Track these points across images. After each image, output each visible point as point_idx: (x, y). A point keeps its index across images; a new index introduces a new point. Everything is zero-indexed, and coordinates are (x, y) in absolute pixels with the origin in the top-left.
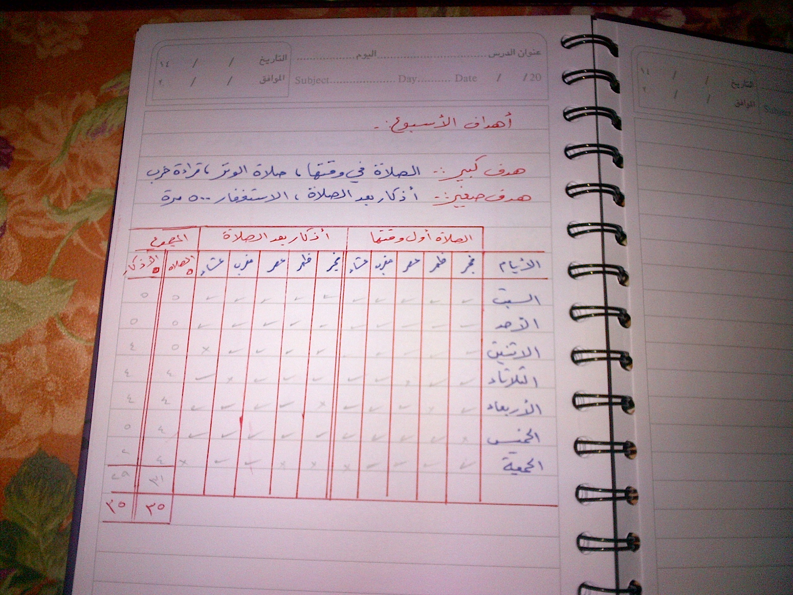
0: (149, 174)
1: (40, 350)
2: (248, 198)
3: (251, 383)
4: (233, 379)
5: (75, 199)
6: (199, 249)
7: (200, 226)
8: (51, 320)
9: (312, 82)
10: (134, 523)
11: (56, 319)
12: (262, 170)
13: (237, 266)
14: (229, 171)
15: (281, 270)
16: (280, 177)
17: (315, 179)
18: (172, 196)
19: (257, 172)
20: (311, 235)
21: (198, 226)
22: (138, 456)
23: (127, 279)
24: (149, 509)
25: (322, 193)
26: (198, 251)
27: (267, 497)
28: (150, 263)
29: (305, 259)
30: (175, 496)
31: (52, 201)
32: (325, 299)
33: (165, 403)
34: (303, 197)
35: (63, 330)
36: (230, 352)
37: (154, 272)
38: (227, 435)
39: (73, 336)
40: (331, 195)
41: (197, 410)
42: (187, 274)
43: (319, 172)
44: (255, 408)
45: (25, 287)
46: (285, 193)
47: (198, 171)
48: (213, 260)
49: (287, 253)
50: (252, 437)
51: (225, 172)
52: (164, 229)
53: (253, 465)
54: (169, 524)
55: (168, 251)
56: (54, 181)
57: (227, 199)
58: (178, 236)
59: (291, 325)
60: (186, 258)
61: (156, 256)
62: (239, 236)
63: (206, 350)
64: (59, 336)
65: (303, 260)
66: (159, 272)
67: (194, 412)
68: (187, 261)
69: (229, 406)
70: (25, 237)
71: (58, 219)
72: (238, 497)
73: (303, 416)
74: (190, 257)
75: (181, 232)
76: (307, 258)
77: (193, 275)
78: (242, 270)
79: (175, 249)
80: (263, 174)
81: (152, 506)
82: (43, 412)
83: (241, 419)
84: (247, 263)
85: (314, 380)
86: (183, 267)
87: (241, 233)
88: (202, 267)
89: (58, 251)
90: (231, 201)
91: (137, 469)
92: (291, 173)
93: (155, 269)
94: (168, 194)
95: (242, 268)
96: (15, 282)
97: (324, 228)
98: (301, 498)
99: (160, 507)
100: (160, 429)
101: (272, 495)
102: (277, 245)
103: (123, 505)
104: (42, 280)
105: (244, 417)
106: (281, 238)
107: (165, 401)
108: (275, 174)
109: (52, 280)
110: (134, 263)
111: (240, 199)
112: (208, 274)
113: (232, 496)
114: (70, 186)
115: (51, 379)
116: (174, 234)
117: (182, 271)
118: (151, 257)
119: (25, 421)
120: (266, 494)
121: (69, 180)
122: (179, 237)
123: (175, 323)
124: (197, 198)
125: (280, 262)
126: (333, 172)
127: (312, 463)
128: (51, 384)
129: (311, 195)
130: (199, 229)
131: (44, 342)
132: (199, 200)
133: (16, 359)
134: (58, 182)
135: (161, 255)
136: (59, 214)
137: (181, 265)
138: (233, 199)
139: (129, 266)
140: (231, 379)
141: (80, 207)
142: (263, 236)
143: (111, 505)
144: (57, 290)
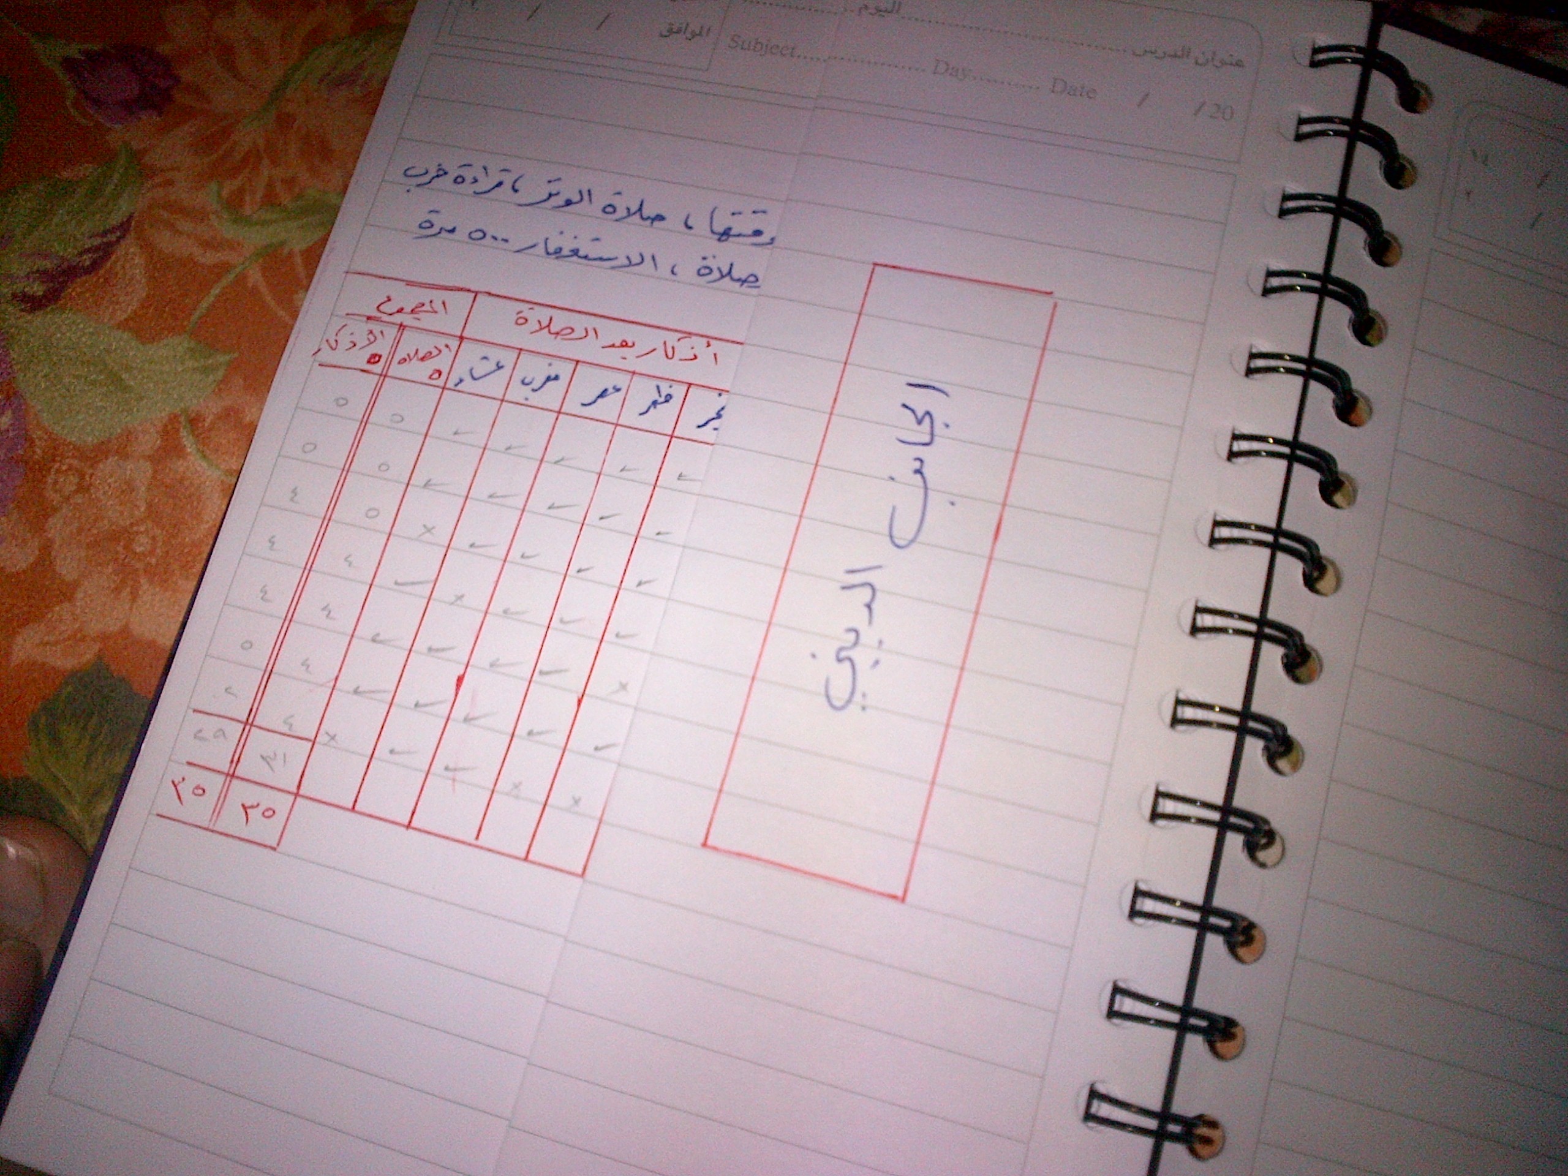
0: (409, 173)
1: (140, 471)
2: (581, 253)
3: (496, 615)
4: (464, 599)
5: (270, 200)
6: (464, 335)
7: (477, 289)
8: (174, 418)
9: (762, 48)
10: (213, 831)
11: (182, 419)
12: (621, 204)
13: (527, 381)
14: (558, 194)
15: (607, 408)
16: (652, 223)
17: (719, 240)
18: (439, 221)
19: (610, 205)
20: (684, 349)
21: (473, 289)
22: (253, 706)
23: (317, 364)
24: (246, 812)
25: (725, 270)
26: (462, 338)
27: (470, 845)
28: (367, 342)
29: (660, 396)
30: (299, 799)
31: (225, 193)
32: (679, 482)
33: (327, 616)
34: (688, 271)
35: (188, 442)
36: (472, 545)
37: (369, 362)
38: (426, 705)
39: (204, 457)
40: (744, 277)
41: (381, 642)
42: (430, 377)
43: (730, 229)
44: (492, 665)
45: (141, 346)
46: (653, 258)
47: (500, 184)
48: (485, 361)
49: (629, 376)
50: (472, 719)
51: (550, 195)
52: (410, 283)
53: (459, 775)
54: (274, 849)
55: (405, 327)
56: (238, 157)
57: (540, 250)
58: (431, 302)
59: (601, 518)
60: (436, 348)
61: (382, 332)
62: (545, 323)
63: (429, 530)
64: (178, 451)
65: (656, 397)
66: (380, 363)
67: (375, 645)
68: (435, 352)
69: (443, 650)
70: (161, 251)
71: (228, 230)
72: (415, 829)
73: (580, 702)
74: (442, 347)
75: (438, 296)
76: (664, 394)
77: (440, 382)
78: (534, 390)
79: (421, 326)
80: (621, 212)
81: (252, 807)
82: (117, 590)
83: (460, 680)
84: (548, 379)
85: (617, 635)
86: (427, 363)
87: (551, 319)
88: (461, 370)
89: (216, 291)
90: (548, 253)
91: (244, 729)
92: (674, 222)
93: (374, 356)
94: (433, 217)
95: (536, 387)
96: (126, 333)
97: (712, 342)
98: (534, 863)
99: (267, 814)
100: (306, 664)
101: (479, 843)
102: (613, 357)
103: (201, 792)
104: (173, 341)
105: (466, 676)
106: (624, 344)
107: (326, 613)
108: (645, 216)
109: (193, 344)
110: (337, 338)
111: (565, 252)
112: (468, 385)
113: (403, 825)
114: (266, 173)
115: (147, 530)
116: (425, 295)
117: (421, 371)
118: (371, 332)
119: (82, 599)
120: (471, 838)
121: (266, 162)
122: (433, 305)
123: (384, 468)
124: (485, 235)
125: (611, 390)
126: (758, 233)
127: (574, 798)
128: (143, 539)
129: (703, 271)
130: (473, 294)
131: (150, 458)
132: (488, 240)
133: (94, 477)
134: (245, 160)
135: (391, 332)
136: (235, 221)
137: (422, 359)
138: (551, 250)
139: (327, 341)
140: (461, 597)
141: (274, 216)
142: (591, 333)
143: (179, 788)
144: (196, 365)
